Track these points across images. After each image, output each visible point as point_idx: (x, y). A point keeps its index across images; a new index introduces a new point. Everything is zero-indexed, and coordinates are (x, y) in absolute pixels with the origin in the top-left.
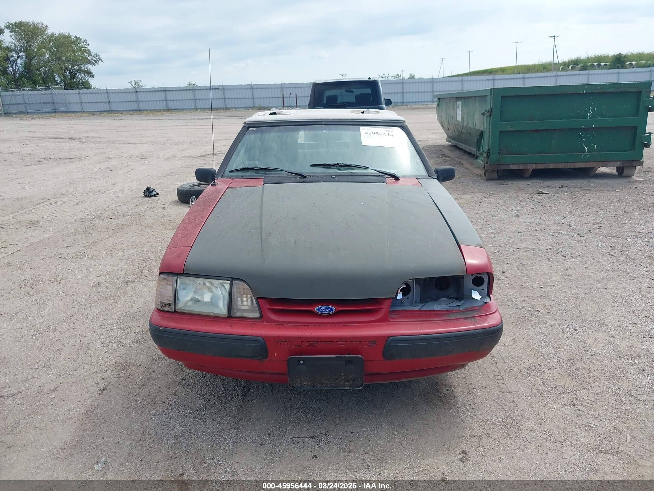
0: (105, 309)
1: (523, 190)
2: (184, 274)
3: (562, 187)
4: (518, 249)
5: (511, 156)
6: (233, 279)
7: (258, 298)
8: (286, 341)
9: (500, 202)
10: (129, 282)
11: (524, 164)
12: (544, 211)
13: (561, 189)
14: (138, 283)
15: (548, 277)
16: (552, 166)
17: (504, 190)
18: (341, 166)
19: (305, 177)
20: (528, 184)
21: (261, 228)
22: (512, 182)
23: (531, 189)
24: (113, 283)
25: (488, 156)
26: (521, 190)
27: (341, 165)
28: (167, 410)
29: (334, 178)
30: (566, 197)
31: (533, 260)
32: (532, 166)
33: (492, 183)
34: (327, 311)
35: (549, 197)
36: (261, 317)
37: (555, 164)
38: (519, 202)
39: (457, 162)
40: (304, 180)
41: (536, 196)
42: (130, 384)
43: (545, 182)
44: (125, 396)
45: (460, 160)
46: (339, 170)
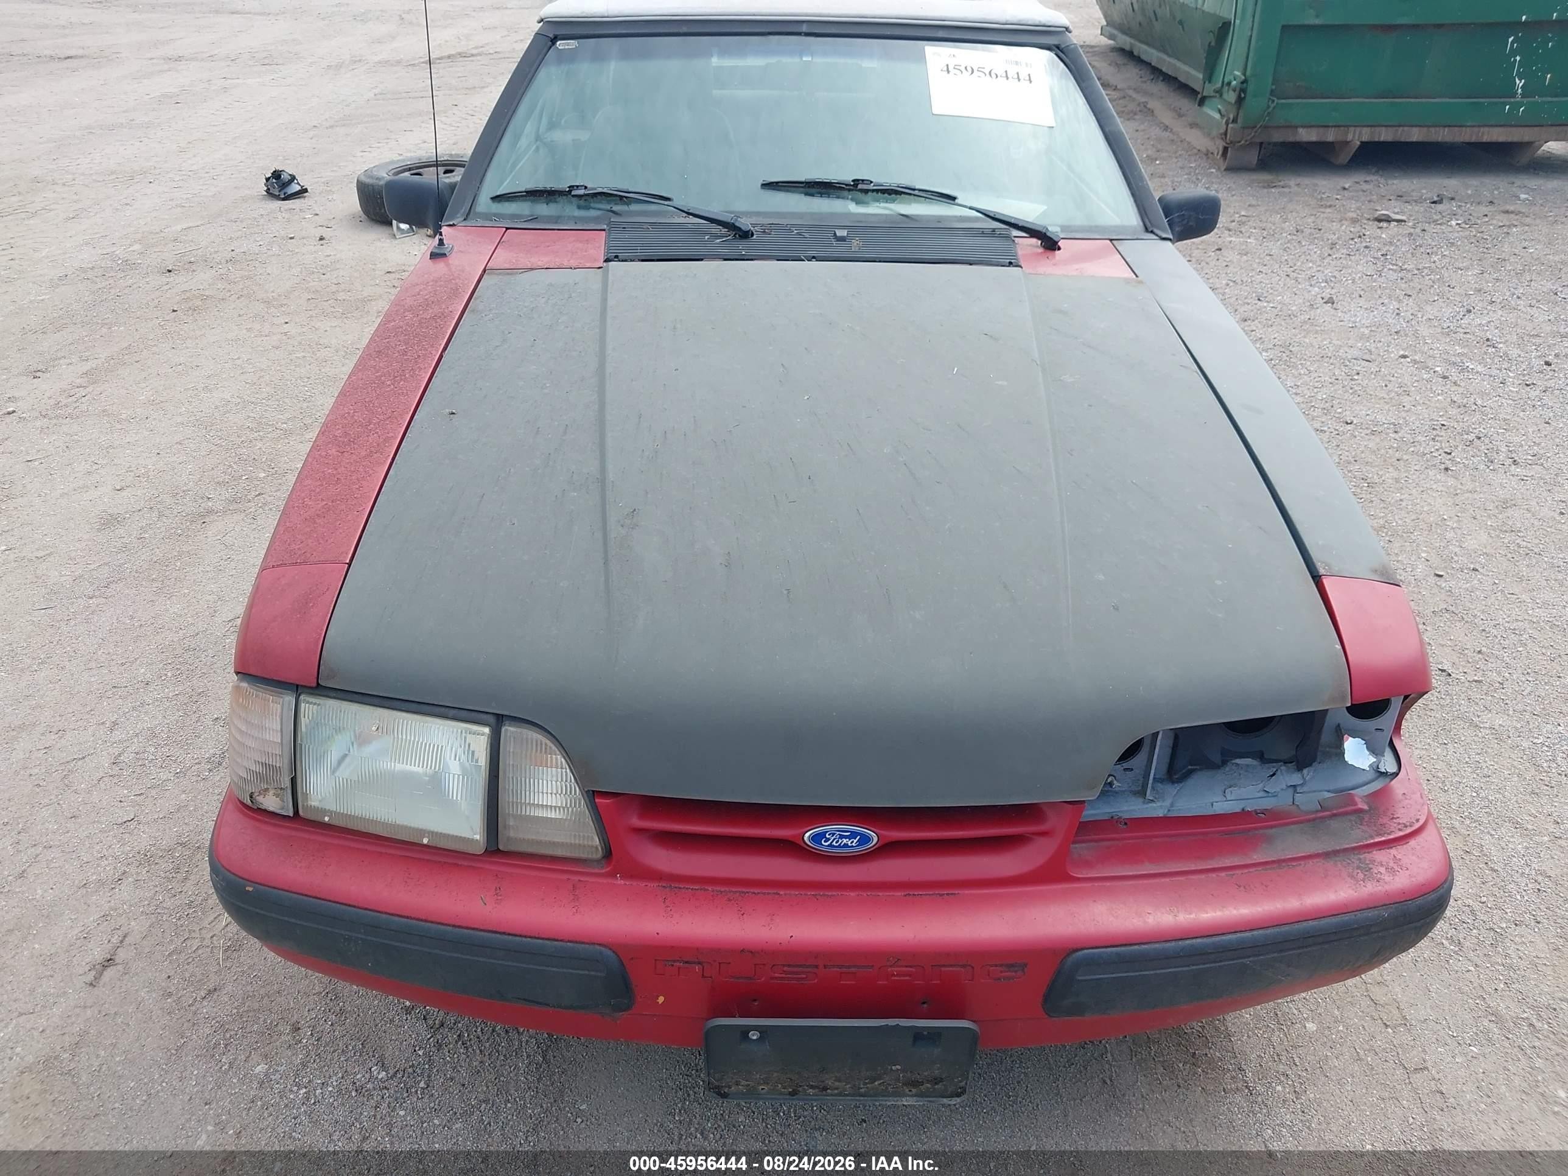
0: (132, 618)
1: (1330, 206)
2: (319, 689)
3: (1440, 202)
4: (1349, 427)
5: (1304, 101)
6: (498, 721)
7: (594, 793)
8: (699, 963)
9: (1275, 248)
10: (210, 512)
11: (1339, 126)
12: (1403, 286)
13: (1440, 207)
14: (236, 517)
15: (1452, 534)
16: (1415, 135)
17: (1277, 207)
18: (866, 191)
19: (746, 235)
20: (1344, 189)
21: (602, 481)
22: (1299, 180)
23: (1354, 205)
24: (161, 515)
25: (1240, 101)
26: (1326, 207)
27: (865, 187)
28: (304, 1065)
29: (842, 239)
30: (1456, 235)
31: (1397, 469)
32: (1360, 133)
33: (1243, 179)
34: (846, 845)
35: (1411, 234)
36: (608, 854)
37: (1426, 129)
38: (1328, 251)
39: (1139, 105)
40: (742, 247)
41: (1371, 229)
42: (189, 943)
43: (1390, 182)
44: (170, 994)
45: (1143, 100)
46: (858, 202)
